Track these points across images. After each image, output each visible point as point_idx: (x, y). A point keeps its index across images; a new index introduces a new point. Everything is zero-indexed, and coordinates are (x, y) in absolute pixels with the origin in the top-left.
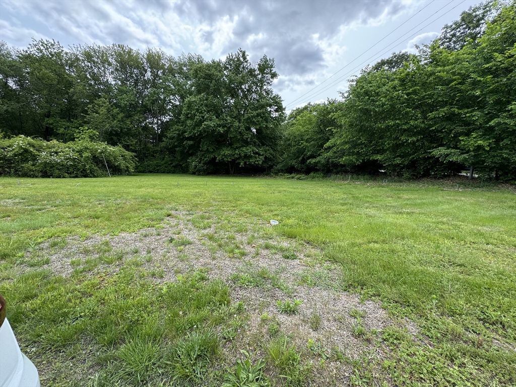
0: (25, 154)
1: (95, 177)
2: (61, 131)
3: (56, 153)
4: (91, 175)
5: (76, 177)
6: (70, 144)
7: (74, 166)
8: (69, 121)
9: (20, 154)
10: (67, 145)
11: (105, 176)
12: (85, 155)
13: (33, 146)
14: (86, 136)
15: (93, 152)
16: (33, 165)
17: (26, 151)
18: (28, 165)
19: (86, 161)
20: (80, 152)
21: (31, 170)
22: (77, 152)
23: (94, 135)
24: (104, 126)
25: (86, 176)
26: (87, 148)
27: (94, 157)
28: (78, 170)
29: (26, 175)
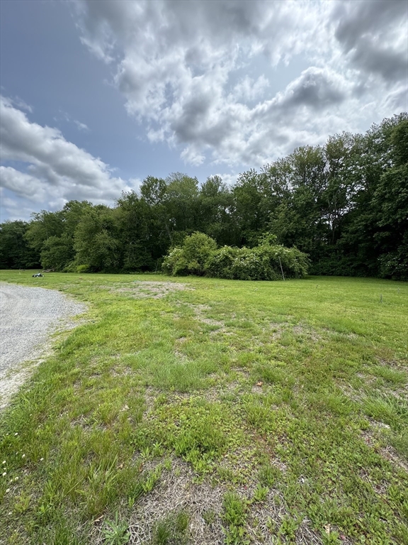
0: (226, 261)
1: (271, 280)
2: (250, 239)
3: (244, 258)
4: (268, 278)
5: (256, 280)
6: (255, 249)
7: (255, 269)
8: (257, 230)
9: (223, 260)
10: (252, 250)
11: (280, 279)
12: (265, 258)
13: (231, 254)
14: (266, 241)
15: (271, 255)
16: (230, 269)
17: (227, 257)
18: (226, 269)
19: (265, 264)
20: (261, 256)
21: (228, 273)
22: (259, 256)
23: (273, 239)
24: (281, 230)
25: (263, 279)
26: (266, 252)
27: (272, 260)
28: (259, 272)
29: (225, 277)
